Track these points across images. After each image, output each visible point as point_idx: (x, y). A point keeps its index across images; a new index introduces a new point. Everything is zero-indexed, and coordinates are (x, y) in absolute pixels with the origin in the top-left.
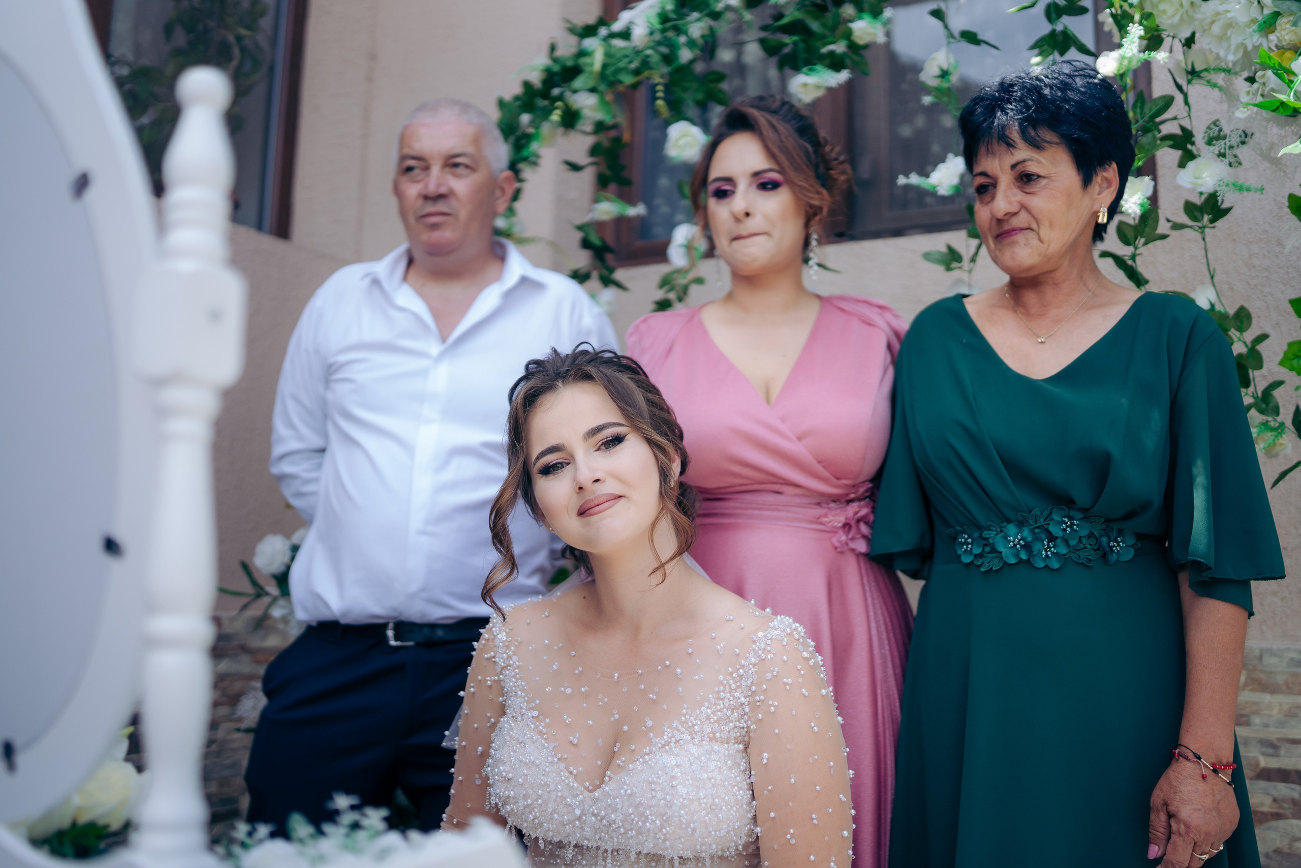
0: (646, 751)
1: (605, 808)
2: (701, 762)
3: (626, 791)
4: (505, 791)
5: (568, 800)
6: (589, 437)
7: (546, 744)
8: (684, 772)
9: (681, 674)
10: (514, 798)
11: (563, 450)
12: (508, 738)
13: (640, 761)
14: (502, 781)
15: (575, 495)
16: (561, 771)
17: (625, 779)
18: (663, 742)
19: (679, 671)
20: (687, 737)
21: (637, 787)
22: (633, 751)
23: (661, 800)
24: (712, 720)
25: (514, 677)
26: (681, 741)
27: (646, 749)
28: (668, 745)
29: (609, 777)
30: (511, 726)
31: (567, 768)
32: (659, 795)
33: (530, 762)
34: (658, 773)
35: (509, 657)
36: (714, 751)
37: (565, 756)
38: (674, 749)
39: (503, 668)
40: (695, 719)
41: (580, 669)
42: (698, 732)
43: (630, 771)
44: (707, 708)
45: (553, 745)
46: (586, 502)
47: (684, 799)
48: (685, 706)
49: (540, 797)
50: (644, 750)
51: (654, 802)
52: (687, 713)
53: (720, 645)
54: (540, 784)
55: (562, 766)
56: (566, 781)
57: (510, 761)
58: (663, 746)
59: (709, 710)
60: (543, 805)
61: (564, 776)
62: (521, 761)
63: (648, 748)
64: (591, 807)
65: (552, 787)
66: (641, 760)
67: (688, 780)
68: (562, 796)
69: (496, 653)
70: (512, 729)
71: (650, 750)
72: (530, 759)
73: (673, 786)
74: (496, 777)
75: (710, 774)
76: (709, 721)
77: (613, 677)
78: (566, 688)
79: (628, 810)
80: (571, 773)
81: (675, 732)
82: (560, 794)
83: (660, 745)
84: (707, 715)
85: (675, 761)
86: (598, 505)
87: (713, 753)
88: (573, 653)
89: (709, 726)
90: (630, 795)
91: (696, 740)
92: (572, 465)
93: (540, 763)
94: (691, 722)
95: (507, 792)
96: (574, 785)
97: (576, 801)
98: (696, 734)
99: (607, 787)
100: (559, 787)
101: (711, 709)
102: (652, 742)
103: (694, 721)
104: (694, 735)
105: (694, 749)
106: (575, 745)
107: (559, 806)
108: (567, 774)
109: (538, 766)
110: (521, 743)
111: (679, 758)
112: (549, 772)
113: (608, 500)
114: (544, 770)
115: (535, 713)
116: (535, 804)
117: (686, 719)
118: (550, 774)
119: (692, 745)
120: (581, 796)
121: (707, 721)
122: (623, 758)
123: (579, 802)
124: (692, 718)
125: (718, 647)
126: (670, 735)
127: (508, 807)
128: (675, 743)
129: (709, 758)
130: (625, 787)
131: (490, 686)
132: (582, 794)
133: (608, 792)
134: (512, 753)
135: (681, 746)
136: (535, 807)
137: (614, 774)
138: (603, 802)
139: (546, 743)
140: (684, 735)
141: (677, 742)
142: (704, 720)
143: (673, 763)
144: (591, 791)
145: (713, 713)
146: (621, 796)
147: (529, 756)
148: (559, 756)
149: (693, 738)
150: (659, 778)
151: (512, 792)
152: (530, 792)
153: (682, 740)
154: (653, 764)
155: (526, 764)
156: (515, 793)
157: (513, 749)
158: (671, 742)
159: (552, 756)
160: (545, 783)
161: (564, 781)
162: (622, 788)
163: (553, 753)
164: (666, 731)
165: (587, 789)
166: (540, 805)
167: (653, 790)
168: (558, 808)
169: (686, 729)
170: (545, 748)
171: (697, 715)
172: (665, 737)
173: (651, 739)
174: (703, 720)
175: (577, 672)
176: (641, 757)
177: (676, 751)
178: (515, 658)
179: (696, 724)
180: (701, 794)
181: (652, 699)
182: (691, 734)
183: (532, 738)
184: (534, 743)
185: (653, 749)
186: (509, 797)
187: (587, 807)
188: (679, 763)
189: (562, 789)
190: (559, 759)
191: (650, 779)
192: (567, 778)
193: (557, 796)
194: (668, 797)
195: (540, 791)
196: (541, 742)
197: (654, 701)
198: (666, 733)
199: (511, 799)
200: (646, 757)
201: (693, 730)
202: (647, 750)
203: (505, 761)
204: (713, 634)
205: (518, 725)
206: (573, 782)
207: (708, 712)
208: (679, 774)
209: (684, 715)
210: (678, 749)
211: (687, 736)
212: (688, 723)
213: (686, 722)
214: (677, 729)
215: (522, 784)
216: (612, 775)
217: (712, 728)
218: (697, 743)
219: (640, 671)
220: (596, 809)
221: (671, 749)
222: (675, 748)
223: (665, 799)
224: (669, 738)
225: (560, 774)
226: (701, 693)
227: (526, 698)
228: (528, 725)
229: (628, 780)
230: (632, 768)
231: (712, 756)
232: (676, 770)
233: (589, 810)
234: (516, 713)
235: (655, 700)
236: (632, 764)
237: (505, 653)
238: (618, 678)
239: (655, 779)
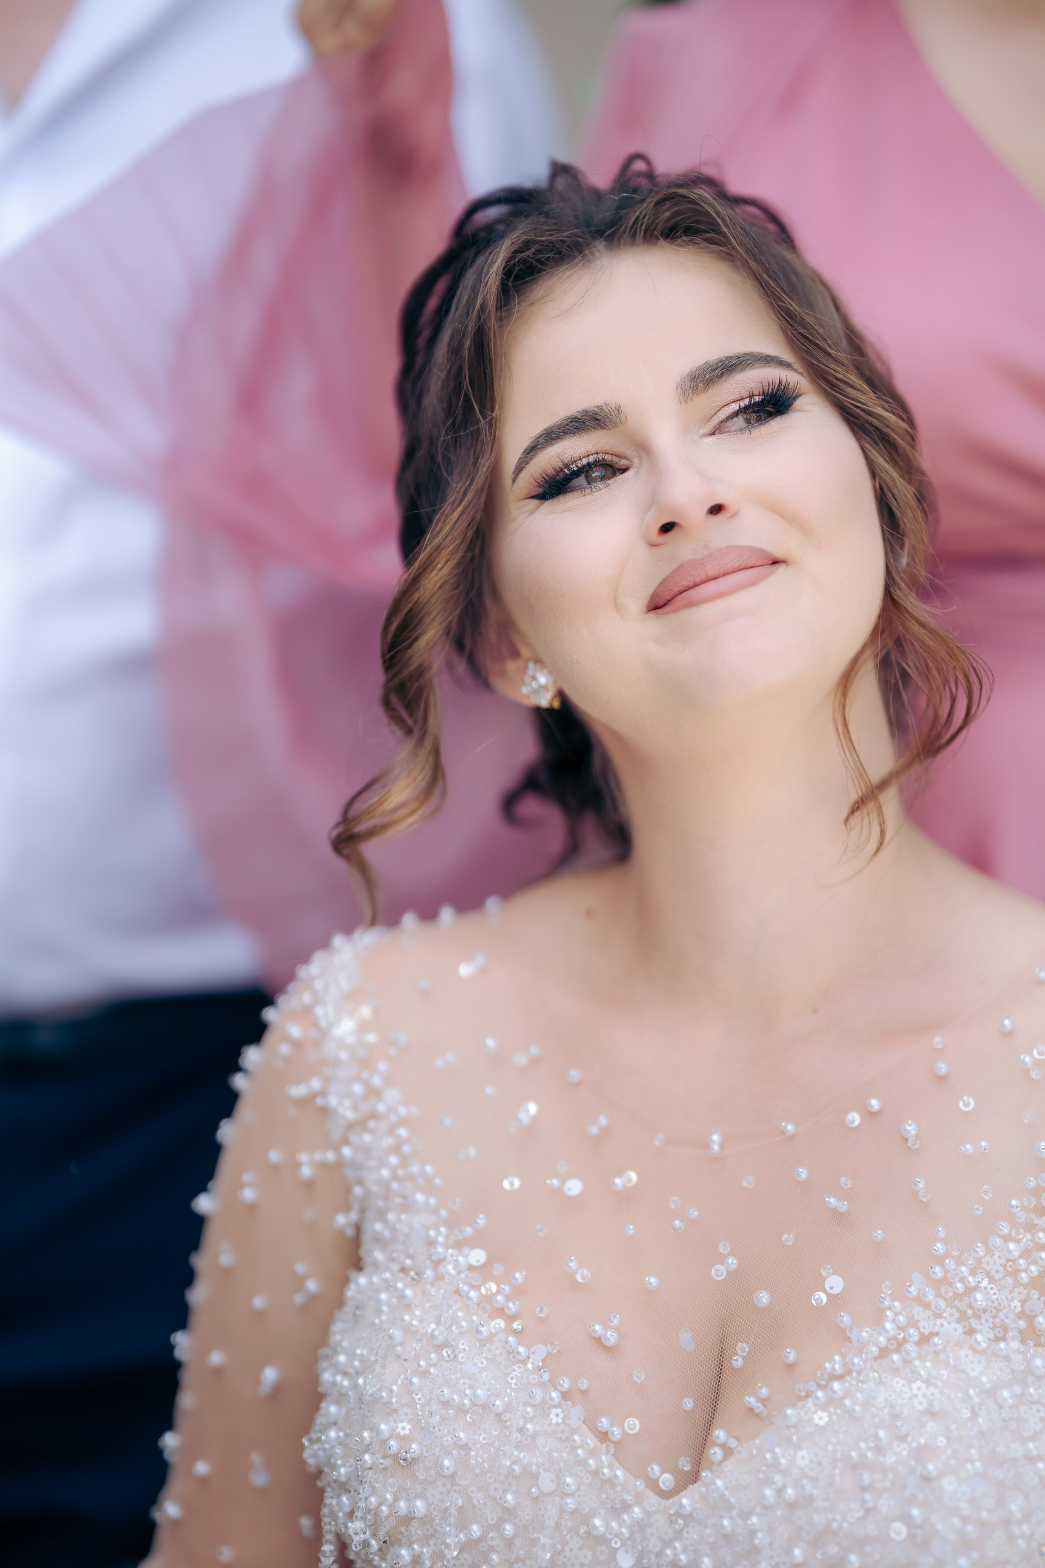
0: (834, 1369)
1: (714, 1547)
2: (1001, 1407)
3: (780, 1492)
4: (396, 1500)
5: (597, 1522)
6: (694, 389)
7: (521, 1349)
8: (956, 1433)
9: (918, 1136)
10: (424, 1521)
11: (615, 425)
12: (397, 1333)
13: (817, 1398)
14: (385, 1469)
15: (642, 552)
16: (573, 1431)
17: (774, 1453)
18: (882, 1339)
19: (911, 1128)
20: (951, 1328)
21: (814, 1480)
22: (791, 1367)
23: (893, 1520)
24: (1023, 1275)
25: (396, 1150)
26: (936, 1340)
27: (831, 1359)
28: (898, 1350)
29: (724, 1446)
30: (402, 1296)
31: (591, 1423)
32: (886, 1505)
33: (474, 1404)
34: (877, 1438)
35: (373, 1093)
36: (1033, 1374)
37: (585, 1384)
38: (917, 1363)
39: (351, 1126)
40: (973, 1273)
41: (603, 1120)
42: (985, 1311)
43: (788, 1427)
44: (1007, 1239)
45: (541, 1351)
46: (680, 567)
47: (965, 1520)
48: (942, 1233)
49: (508, 1513)
50: (827, 1365)
51: (871, 1529)
52: (947, 1255)
53: (1031, 1055)
54: (510, 1472)
55: (576, 1413)
56: (591, 1462)
57: (412, 1404)
58: (884, 1352)
59: (1012, 1246)
60: (518, 1542)
61: (581, 1447)
62: (447, 1404)
63: (837, 1358)
64: (667, 1543)
65: (546, 1483)
66: (820, 1394)
67: (972, 1462)
68: (577, 1510)
69: (327, 1081)
70: (408, 1307)
71: (844, 1364)
72: (475, 1395)
73: (926, 1479)
74: (367, 1457)
75: (1031, 1445)
76: (1015, 1279)
77: (707, 1145)
78: (564, 1179)
79: (789, 1552)
80: (604, 1436)
81: (918, 1311)
82: (570, 1502)
83: (875, 1350)
84: (1008, 1260)
85: (924, 1401)
86: (715, 578)
87: (1030, 1379)
88: (574, 1074)
89: (1015, 1294)
90: (793, 1506)
91: (979, 1337)
92: (637, 473)
93: (508, 1408)
94: (962, 1280)
95: (402, 1504)
96: (616, 1476)
97: (620, 1526)
98: (978, 1317)
99: (719, 1477)
100: (569, 1480)
101: (1018, 1241)
102: (849, 1339)
103: (971, 1279)
104: (973, 1321)
105: (974, 1367)
106: (609, 1349)
107: (567, 1543)
108: (592, 1441)
109: (498, 1416)
110: (441, 1347)
111: (936, 1392)
112: (534, 1436)
113: (743, 565)
114: (521, 1430)
115: (477, 1256)
116: (492, 1539)
117: (946, 1271)
118: (540, 1441)
119: (970, 1352)
120: (636, 1509)
121: (1010, 1280)
122: (764, 1390)
123: (629, 1527)
124: (963, 1269)
125: (1028, 1059)
126: (901, 1318)
127: (404, 1552)
128: (918, 1344)
129: (1023, 1394)
130: (778, 1479)
131: (309, 1184)
132: (639, 1503)
133: (722, 1496)
134: (415, 1380)
135: (936, 1353)
136: (492, 1549)
137: (738, 1440)
138: (706, 1527)
139: (520, 1344)
140: (942, 1321)
141: (925, 1339)
142: (1001, 1275)
143: (920, 1405)
144: (666, 1495)
145: (1025, 1254)
146: (765, 1507)
147: (471, 1387)
148: (566, 1384)
149: (971, 1332)
150: (879, 1450)
151: (419, 1504)
152: (478, 1497)
153: (937, 1334)
154: (857, 1408)
155: (462, 1411)
156: (429, 1505)
157: (419, 1366)
158: (905, 1340)
159: (541, 1384)
160: (525, 1469)
161: (583, 1463)
162: (768, 1482)
163: (546, 1377)
164: (889, 1308)
165: (653, 1485)
166: (509, 1543)
167: (864, 1489)
168: (563, 1551)
169: (949, 1303)
170: (520, 1361)
171: (979, 1261)
172: (888, 1326)
173: (843, 1331)
174: (997, 1276)
175: (594, 1130)
176: (819, 1387)
177: (925, 1367)
178: (392, 1095)
179: (977, 1288)
180: (1014, 1508)
181: (835, 1210)
182: (963, 1317)
183: (478, 1332)
184: (482, 1345)
185: (856, 1360)
186: (407, 1519)
187: (654, 1544)
188: (937, 1407)
189: (578, 1489)
190: (565, 1396)
191: (854, 1454)
192: (592, 1453)
193: (562, 1511)
194: (915, 1512)
195: (509, 1497)
196: (507, 1342)
197: (838, 1217)
198: (889, 1313)
199: (415, 1523)
200: (836, 1385)
201: (970, 1306)
202: (836, 1364)
203: (395, 1406)
204: (1007, 1022)
205: (424, 1293)
206: (610, 1466)
207: (1009, 1251)
208: (941, 1441)
209: (940, 1260)
210: (928, 1364)
211: (954, 1325)
212: (951, 1285)
213: (945, 1281)
214: (920, 1300)
215: (453, 1476)
216: (733, 1443)
217: (1023, 1302)
218: (984, 1345)
219: (790, 1127)
220: (684, 1551)
221: (907, 1362)
222: (919, 1357)
223: (906, 1518)
224: (899, 1328)
225: (568, 1439)
226: (986, 1192)
227: (444, 1213)
228: (458, 1292)
229: (784, 1456)
230: (794, 1420)
231: (1032, 1390)
232: (931, 1427)
233: (660, 1554)
234: (411, 1257)
235: (842, 1215)
236: (793, 1405)
237: (358, 1079)
238: (722, 1146)
239: (869, 1454)
